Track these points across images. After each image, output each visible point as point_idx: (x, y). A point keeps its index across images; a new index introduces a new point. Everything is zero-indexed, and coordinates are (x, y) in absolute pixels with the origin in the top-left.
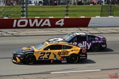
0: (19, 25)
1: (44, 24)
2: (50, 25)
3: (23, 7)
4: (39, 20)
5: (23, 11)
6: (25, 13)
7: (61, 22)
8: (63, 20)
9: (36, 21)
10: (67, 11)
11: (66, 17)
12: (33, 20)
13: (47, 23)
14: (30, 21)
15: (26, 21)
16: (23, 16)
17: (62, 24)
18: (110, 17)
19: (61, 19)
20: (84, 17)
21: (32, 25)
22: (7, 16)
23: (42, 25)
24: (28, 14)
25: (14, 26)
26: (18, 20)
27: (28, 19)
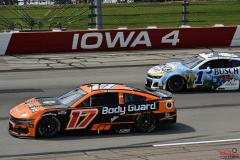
0: (84, 45)
2: (149, 44)
3: (92, 7)
4: (126, 34)
5: (92, 16)
6: (96, 20)
7: (172, 37)
10: (186, 13)
11: (183, 27)
12: (113, 34)
13: (143, 39)
15: (100, 36)
16: (93, 25)
17: (175, 41)
19: (172, 30)
20: (221, 26)
21: (111, 44)
22: (59, 26)
23: (134, 45)
24: (104, 21)
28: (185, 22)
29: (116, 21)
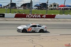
0: (28, 17)
1: (38, 16)
3: (30, 10)
4: (36, 15)
5: (30, 12)
6: (31, 12)
8: (45, 15)
9: (35, 15)
10: (47, 12)
12: (34, 15)
14: (33, 15)
16: (30, 13)
17: (45, 17)
18: (63, 15)
19: (44, 15)
20: (53, 14)
22: (24, 13)
25: (27, 17)
26: (28, 15)
27: (32, 15)
28: (47, 13)
29: (34, 13)
